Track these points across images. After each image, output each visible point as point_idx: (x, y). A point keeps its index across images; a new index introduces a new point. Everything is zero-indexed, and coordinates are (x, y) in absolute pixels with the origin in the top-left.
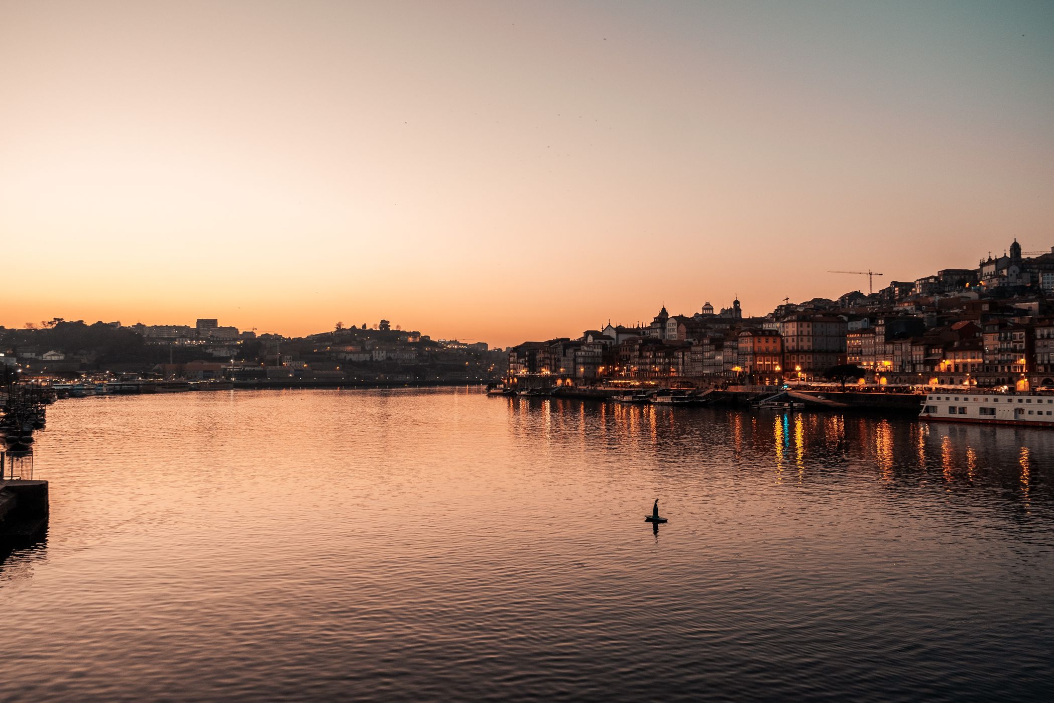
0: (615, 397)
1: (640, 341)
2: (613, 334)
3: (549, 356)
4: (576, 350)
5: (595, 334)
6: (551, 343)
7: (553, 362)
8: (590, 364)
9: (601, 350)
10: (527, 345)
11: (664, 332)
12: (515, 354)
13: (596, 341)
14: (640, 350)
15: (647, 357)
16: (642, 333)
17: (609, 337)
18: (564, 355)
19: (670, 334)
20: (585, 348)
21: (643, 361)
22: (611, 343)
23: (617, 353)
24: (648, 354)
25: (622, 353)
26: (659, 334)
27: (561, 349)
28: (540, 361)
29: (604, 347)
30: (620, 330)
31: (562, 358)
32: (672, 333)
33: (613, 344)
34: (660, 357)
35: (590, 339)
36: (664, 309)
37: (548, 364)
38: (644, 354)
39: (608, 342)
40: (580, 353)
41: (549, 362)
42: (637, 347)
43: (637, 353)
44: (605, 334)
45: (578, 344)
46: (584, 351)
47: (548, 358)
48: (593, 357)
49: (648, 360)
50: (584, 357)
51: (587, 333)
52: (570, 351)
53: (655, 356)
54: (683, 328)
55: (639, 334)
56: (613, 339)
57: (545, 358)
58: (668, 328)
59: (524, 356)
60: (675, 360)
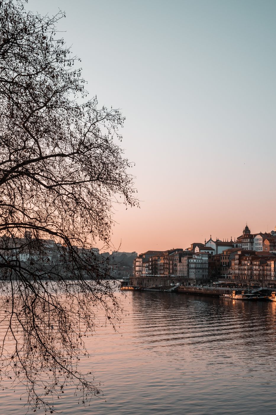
0: (226, 295)
1: (239, 253)
2: (214, 246)
3: (168, 262)
4: (189, 258)
5: (201, 246)
6: (169, 252)
7: (171, 267)
8: (200, 268)
9: (207, 258)
10: (150, 253)
11: (252, 245)
12: (141, 260)
13: (201, 251)
14: (240, 259)
15: (245, 265)
16: (235, 246)
17: (210, 249)
18: (180, 261)
19: (257, 247)
20: (196, 257)
21: (243, 267)
22: (212, 252)
23: (219, 260)
24: (246, 262)
25: (222, 261)
26: (248, 247)
27: (177, 257)
28: (161, 265)
29: (210, 256)
30: (219, 243)
31: (178, 264)
32: (259, 246)
33: (214, 254)
34: (256, 265)
35: (197, 250)
36: (247, 228)
37: (167, 268)
38: (243, 262)
39: (210, 252)
40: (192, 261)
41: (168, 266)
42: (237, 257)
43: (237, 262)
44: (207, 246)
45: (190, 254)
46: (196, 259)
47: (167, 263)
48: (202, 263)
49: (246, 267)
50: (195, 263)
51: (194, 245)
52: (184, 259)
53: (251, 264)
54: (267, 243)
55: (233, 246)
56: (214, 250)
57: (164, 263)
58: (255, 242)
59: (148, 262)
60: (268, 268)
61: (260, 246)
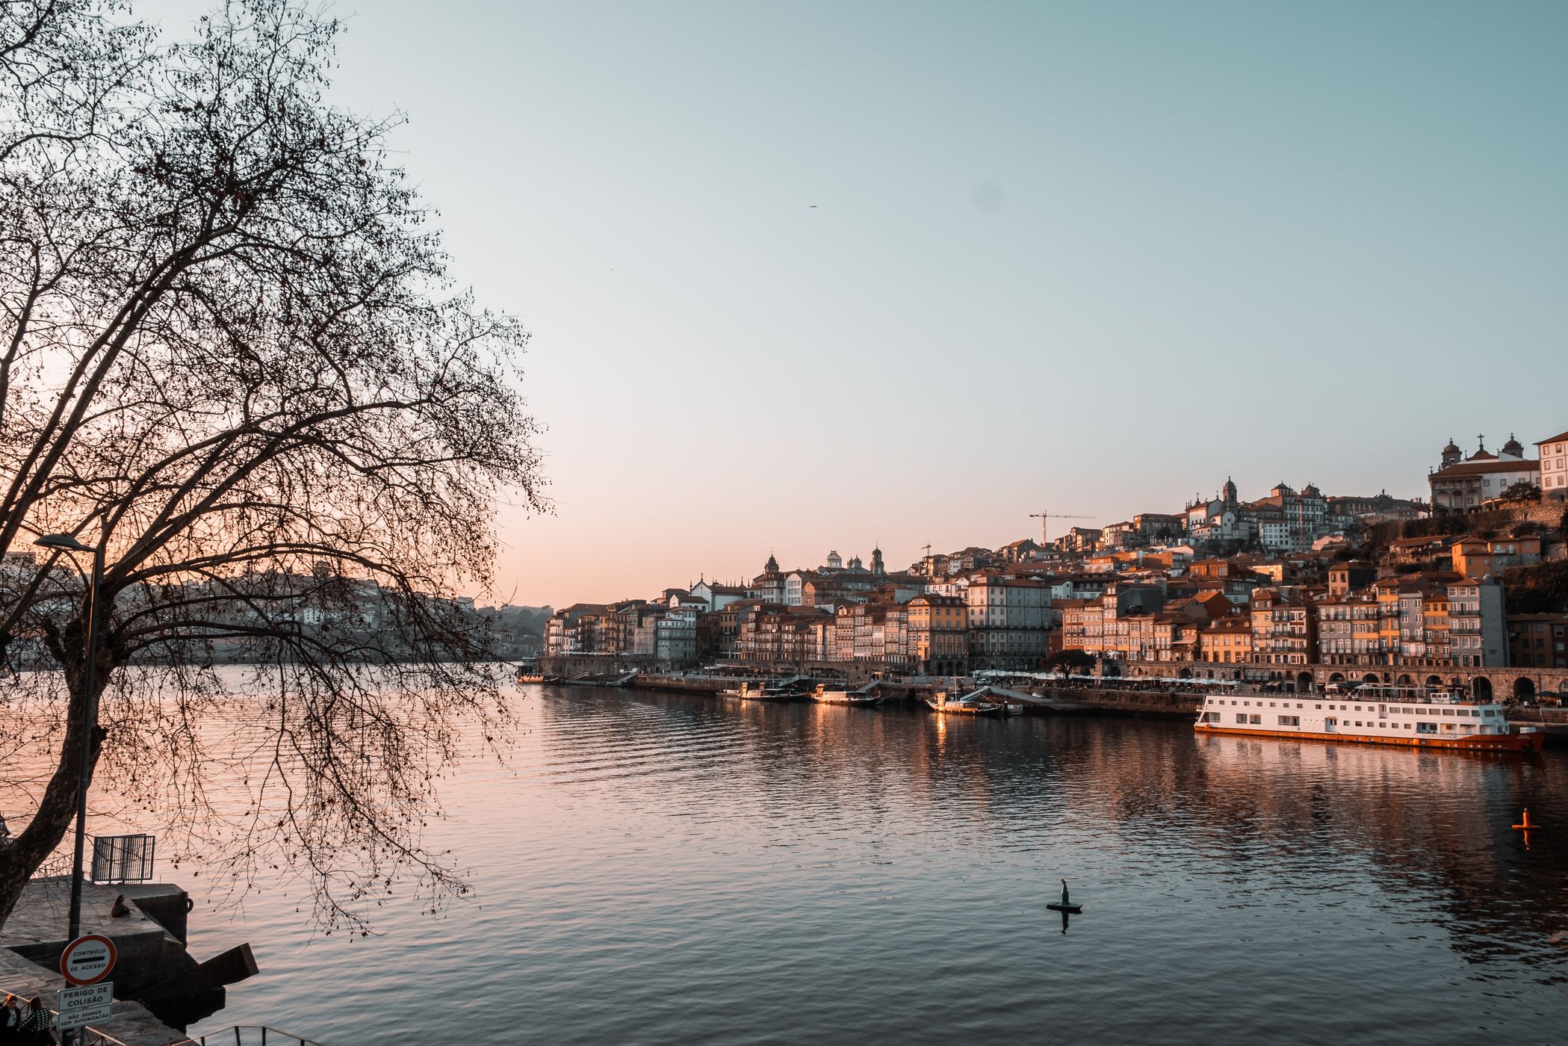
0: (729, 691)
1: (757, 608)
2: (707, 595)
3: (615, 626)
4: (658, 619)
5: (683, 596)
6: (619, 606)
7: (622, 636)
8: (679, 639)
9: (694, 619)
10: (579, 609)
11: (782, 593)
12: (560, 622)
13: (683, 605)
14: (758, 621)
15: (767, 632)
16: (749, 594)
17: (700, 600)
18: (640, 625)
19: (791, 596)
20: (672, 616)
21: (763, 637)
22: (704, 607)
23: (716, 623)
24: (769, 627)
25: (723, 624)
26: (774, 596)
27: (634, 617)
28: (601, 633)
29: (699, 615)
30: (717, 590)
31: (636, 631)
32: (794, 596)
33: (707, 611)
34: (788, 632)
35: (674, 602)
36: (772, 559)
37: (613, 638)
38: (763, 627)
39: (700, 606)
40: (664, 623)
41: (615, 635)
42: (752, 616)
43: (752, 626)
44: (695, 594)
45: (659, 610)
46: (671, 620)
47: (613, 629)
48: (683, 629)
49: (769, 637)
50: (670, 629)
51: (669, 593)
52: (649, 621)
53: (779, 629)
54: (810, 589)
55: (745, 595)
56: (708, 602)
57: (607, 629)
58: (787, 588)
59: (576, 626)
60: (811, 637)
61: (796, 595)
